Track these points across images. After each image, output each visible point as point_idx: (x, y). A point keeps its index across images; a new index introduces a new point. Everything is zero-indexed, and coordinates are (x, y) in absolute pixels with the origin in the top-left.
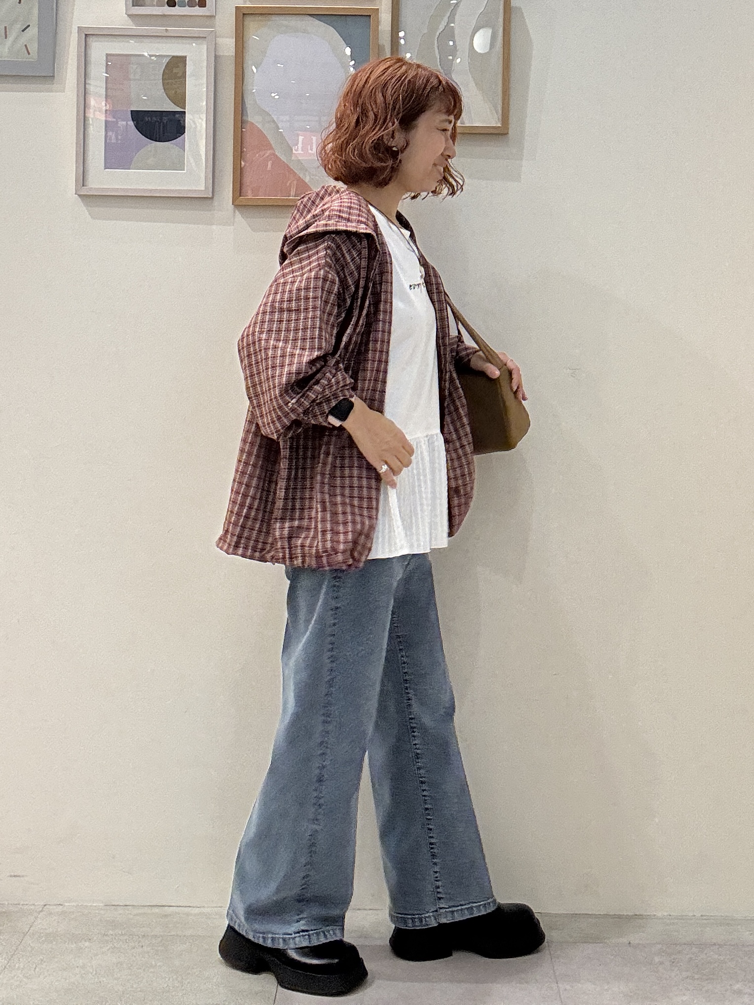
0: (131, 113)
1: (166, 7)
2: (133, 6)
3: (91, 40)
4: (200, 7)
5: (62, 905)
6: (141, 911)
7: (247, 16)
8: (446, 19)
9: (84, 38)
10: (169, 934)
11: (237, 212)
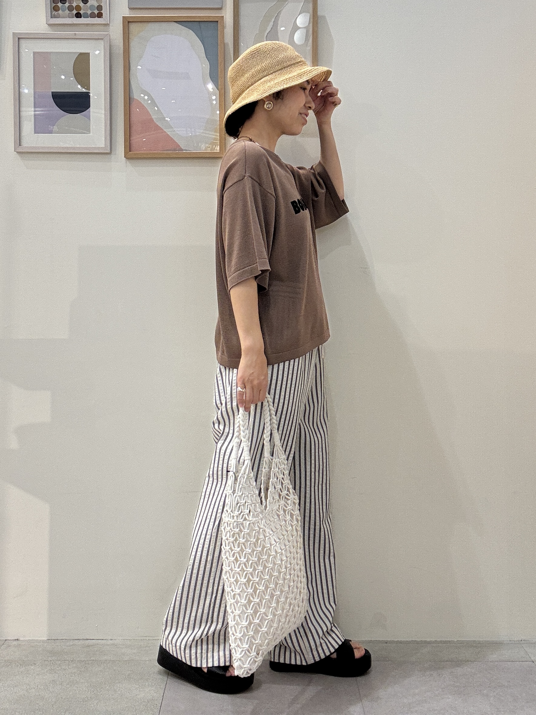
0: (52, 94)
1: (75, 19)
2: (51, 18)
3: (22, 41)
4: (98, 17)
5: (18, 640)
6: (71, 643)
7: (131, 23)
8: (271, 23)
9: (17, 39)
10: (90, 659)
11: (128, 162)
